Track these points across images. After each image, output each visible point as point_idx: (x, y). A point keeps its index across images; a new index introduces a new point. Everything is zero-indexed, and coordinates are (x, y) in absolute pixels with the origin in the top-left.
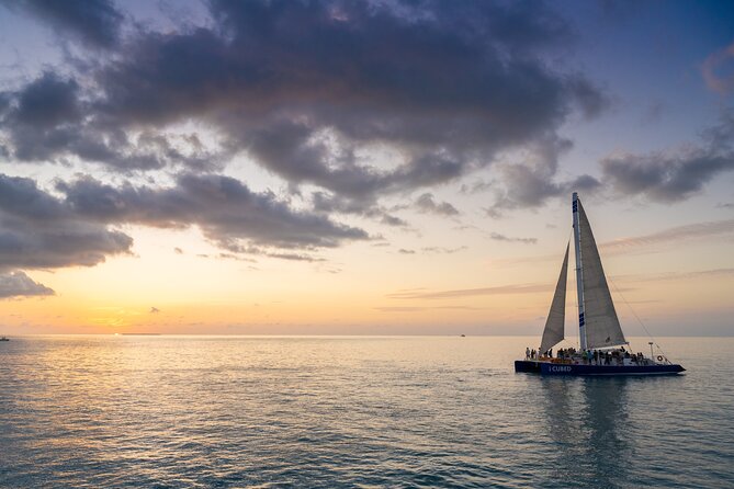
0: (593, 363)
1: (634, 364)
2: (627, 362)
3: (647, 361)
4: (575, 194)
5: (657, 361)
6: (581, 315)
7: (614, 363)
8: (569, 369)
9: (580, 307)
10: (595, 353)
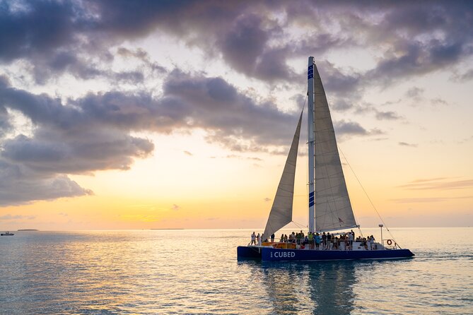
0: (321, 248)
1: (363, 249)
2: (356, 247)
3: (377, 245)
4: (311, 59)
5: (386, 245)
6: (311, 195)
7: (342, 247)
8: (293, 255)
9: (311, 184)
10: (324, 236)
